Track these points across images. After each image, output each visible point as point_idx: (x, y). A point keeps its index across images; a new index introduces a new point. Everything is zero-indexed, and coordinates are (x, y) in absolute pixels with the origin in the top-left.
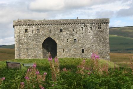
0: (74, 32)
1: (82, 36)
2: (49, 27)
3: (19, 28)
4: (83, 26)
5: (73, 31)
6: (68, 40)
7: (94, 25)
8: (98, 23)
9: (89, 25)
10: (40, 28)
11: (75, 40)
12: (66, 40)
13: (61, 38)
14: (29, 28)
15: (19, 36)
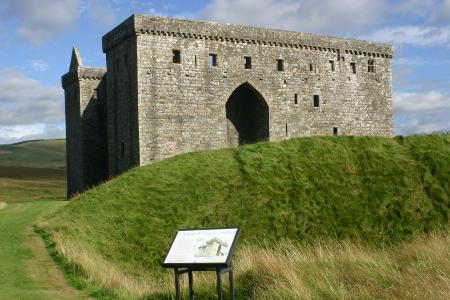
0: (313, 74)
1: (334, 86)
2: (245, 50)
3: (154, 43)
4: (335, 59)
5: (311, 69)
6: (299, 99)
7: (361, 59)
8: (369, 55)
9: (349, 57)
10: (219, 50)
11: (316, 98)
12: (292, 96)
13: (279, 87)
14: (186, 45)
15: (154, 72)
